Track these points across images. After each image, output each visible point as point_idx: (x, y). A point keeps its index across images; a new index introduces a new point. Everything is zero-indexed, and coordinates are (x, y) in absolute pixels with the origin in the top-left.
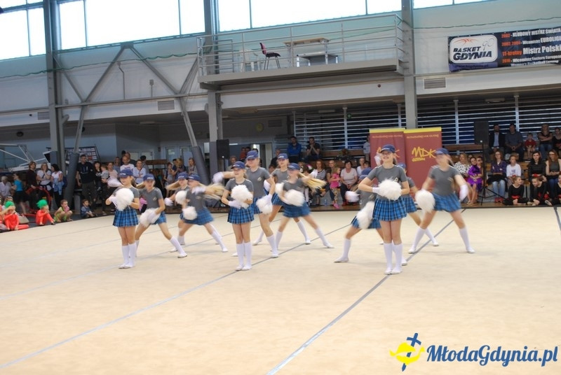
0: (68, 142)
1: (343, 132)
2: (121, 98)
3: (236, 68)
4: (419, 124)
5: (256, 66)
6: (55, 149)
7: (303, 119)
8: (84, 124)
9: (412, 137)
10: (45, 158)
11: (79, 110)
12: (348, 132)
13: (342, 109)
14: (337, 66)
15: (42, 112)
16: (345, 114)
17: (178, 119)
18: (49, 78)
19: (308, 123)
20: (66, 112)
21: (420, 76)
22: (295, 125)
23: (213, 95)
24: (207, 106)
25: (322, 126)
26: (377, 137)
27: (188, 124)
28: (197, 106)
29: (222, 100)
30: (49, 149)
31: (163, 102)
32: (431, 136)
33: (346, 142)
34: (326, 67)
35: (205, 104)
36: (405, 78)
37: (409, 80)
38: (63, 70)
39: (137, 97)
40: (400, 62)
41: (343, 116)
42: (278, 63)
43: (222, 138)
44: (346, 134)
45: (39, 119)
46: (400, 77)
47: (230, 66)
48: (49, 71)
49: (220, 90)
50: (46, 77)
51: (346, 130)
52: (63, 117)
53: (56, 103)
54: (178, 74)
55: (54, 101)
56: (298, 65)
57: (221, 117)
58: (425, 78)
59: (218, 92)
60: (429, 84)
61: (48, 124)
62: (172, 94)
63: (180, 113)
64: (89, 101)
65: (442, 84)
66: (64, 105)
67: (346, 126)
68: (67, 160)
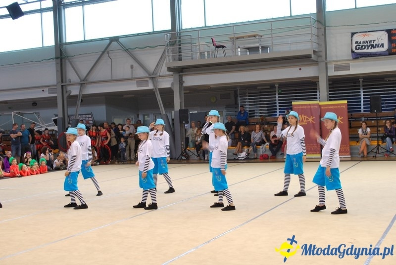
0: (71, 111)
1: (276, 103)
2: (110, 78)
3: (194, 56)
4: (330, 97)
5: (208, 54)
6: (61, 116)
7: (245, 93)
8: (82, 97)
9: (325, 108)
10: (53, 123)
11: (79, 86)
12: (279, 103)
13: (274, 86)
14: (269, 54)
15: (51, 88)
16: (277, 89)
17: (150, 93)
18: (57, 63)
19: (249, 96)
20: (69, 88)
21: (330, 62)
22: (239, 98)
23: (177, 76)
24: (172, 84)
25: (260, 98)
26: (298, 107)
27: (159, 98)
28: (165, 84)
29: (183, 80)
30: (56, 115)
31: (140, 81)
32: (339, 107)
33: (278, 111)
34: (260, 55)
35: (171, 83)
36: (319, 63)
37: (323, 65)
38: (67, 57)
39: (121, 77)
40: (315, 52)
41: (275, 91)
42: (224, 53)
43: (183, 108)
44: (278, 105)
45: (49, 93)
46: (316, 63)
47: (190, 55)
48: (57, 58)
49: (182, 72)
50: (55, 63)
51: (277, 102)
52: (67, 92)
53: (62, 82)
54: (151, 60)
55: (60, 80)
56: (239, 55)
57: (183, 92)
58: (334, 63)
59: (181, 74)
60: (337, 68)
61: (56, 97)
62: (147, 75)
63: (153, 89)
64: (86, 80)
65: (347, 68)
66: (68, 83)
67: (277, 99)
68: (69, 124)
